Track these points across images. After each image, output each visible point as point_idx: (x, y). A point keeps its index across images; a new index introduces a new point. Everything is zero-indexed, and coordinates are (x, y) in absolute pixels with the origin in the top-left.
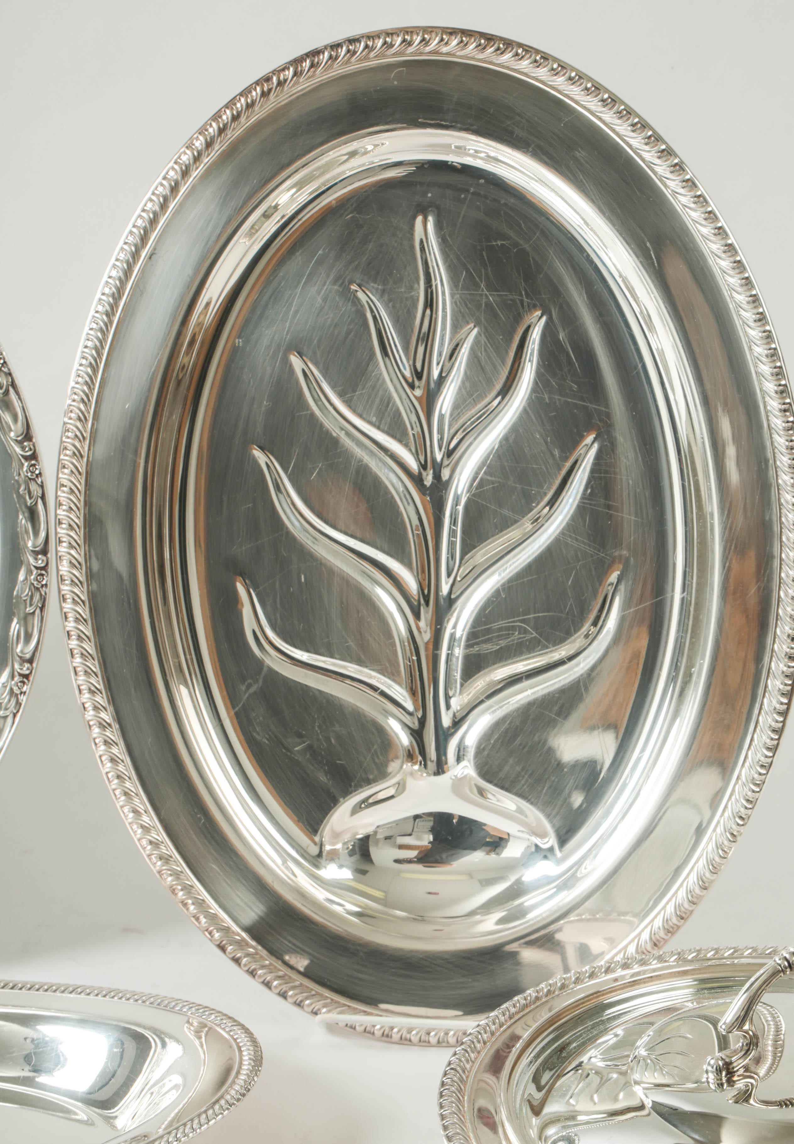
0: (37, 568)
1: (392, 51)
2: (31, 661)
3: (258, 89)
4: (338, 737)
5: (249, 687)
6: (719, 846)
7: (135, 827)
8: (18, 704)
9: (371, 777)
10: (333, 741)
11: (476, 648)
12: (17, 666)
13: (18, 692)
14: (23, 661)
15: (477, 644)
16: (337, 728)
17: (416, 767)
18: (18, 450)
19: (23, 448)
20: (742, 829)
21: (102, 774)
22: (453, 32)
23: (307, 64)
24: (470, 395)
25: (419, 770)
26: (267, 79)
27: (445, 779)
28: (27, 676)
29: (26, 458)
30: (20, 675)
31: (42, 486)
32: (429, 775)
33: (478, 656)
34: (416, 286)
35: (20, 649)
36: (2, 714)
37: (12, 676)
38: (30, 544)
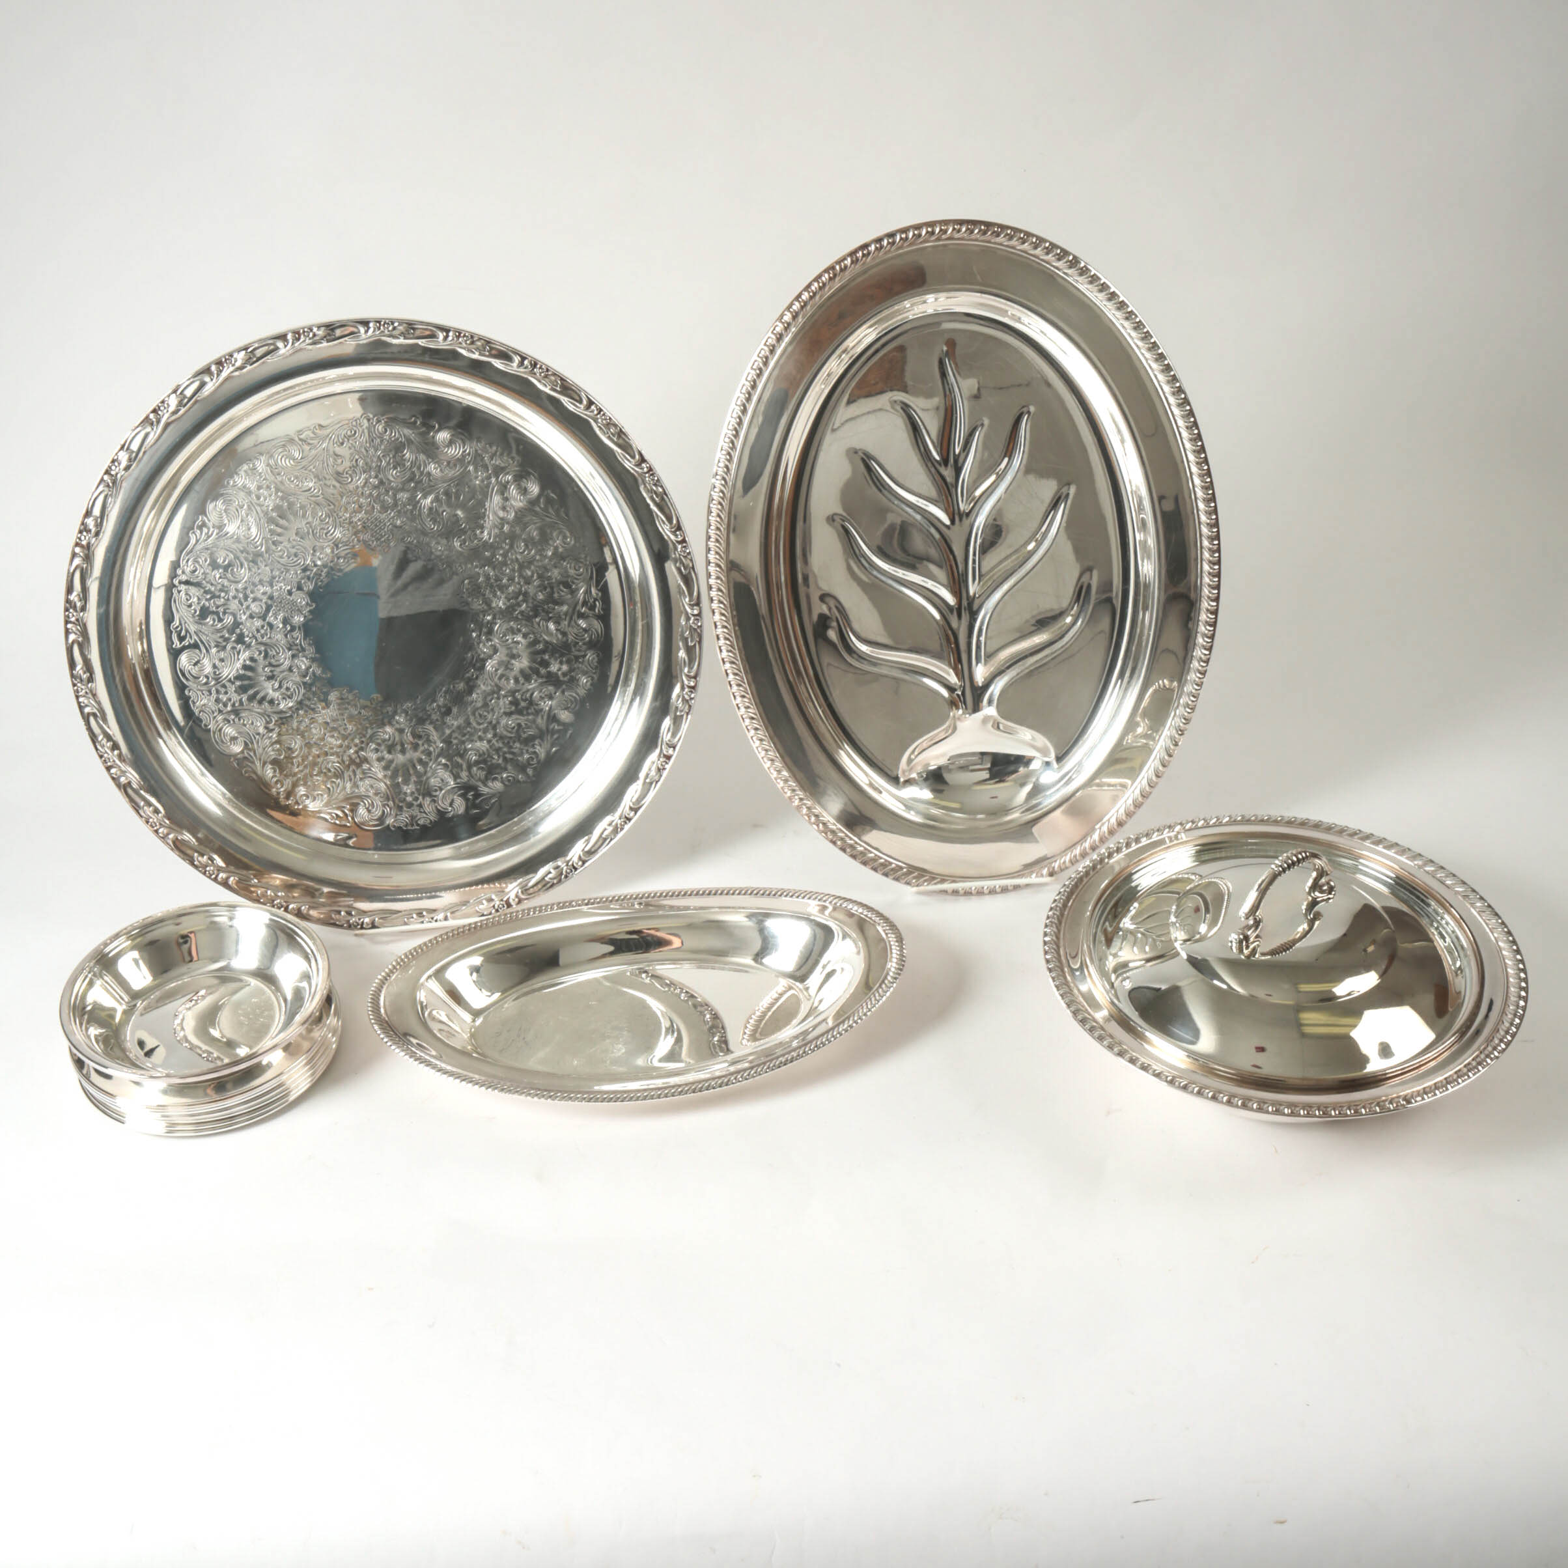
0: (693, 615)
1: (921, 240)
2: (695, 677)
3: (826, 275)
6: (1172, 738)
7: (765, 759)
8: (690, 706)
12: (686, 682)
13: (688, 698)
14: (690, 679)
17: (961, 711)
18: (672, 537)
19: (676, 536)
20: (1187, 726)
21: (753, 750)
22: (961, 222)
23: (860, 254)
25: (964, 713)
26: (832, 268)
27: (979, 715)
28: (693, 688)
29: (679, 542)
30: (689, 687)
31: (691, 560)
32: (970, 714)
35: (686, 670)
36: (678, 714)
37: (683, 688)
38: (687, 600)
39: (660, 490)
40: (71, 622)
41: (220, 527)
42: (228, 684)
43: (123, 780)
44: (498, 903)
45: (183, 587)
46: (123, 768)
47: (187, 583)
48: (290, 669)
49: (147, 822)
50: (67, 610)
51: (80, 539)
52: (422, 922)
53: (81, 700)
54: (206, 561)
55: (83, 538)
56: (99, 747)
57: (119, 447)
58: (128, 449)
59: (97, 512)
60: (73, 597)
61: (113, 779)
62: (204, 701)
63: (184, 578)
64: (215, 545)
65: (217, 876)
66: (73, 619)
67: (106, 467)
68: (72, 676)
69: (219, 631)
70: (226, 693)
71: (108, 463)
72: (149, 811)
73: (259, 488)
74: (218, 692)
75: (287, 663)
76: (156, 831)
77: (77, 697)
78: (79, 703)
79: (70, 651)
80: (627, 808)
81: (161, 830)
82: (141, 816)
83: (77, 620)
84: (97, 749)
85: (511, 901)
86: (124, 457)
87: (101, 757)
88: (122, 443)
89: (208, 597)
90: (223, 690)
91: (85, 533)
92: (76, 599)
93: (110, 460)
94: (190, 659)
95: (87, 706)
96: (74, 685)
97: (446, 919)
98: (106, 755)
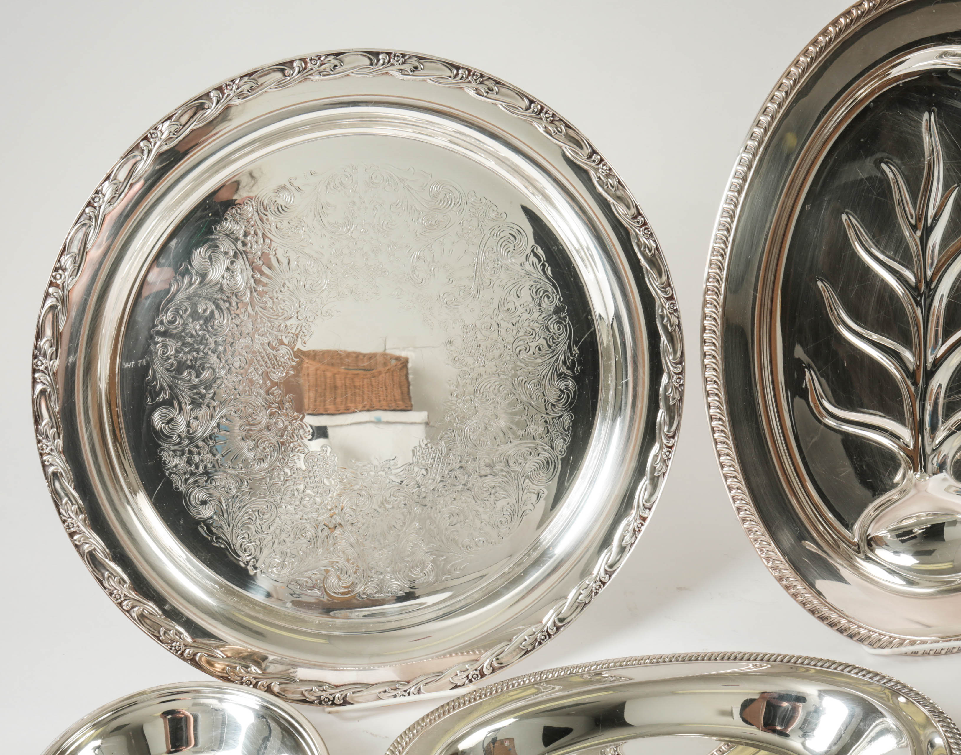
0: (676, 374)
2: (674, 436)
4: (868, 465)
5: (812, 438)
8: (667, 466)
9: (888, 487)
10: (864, 467)
11: (952, 398)
12: (665, 441)
13: (666, 458)
14: (669, 438)
15: (952, 395)
16: (867, 459)
18: (661, 294)
19: (665, 292)
24: (953, 231)
28: (671, 447)
29: (667, 299)
30: (667, 446)
31: (678, 318)
33: (953, 403)
34: (923, 159)
35: (666, 429)
36: (656, 474)
37: (661, 448)
38: (671, 358)
39: (653, 244)
40: (39, 371)
41: (203, 276)
42: (201, 444)
43: (86, 548)
44: (472, 673)
45: (159, 339)
46: (88, 535)
47: (165, 334)
48: (268, 428)
49: (111, 594)
50: (35, 357)
51: (55, 278)
52: (395, 696)
53: (45, 458)
54: (186, 310)
55: (58, 277)
56: (62, 511)
57: (104, 176)
58: (115, 179)
59: (75, 249)
60: (44, 343)
61: (76, 546)
62: (176, 461)
63: (161, 328)
64: (195, 295)
65: (183, 652)
66: (42, 368)
67: (88, 199)
68: (37, 431)
69: (195, 387)
70: (199, 453)
71: (91, 194)
72: (113, 583)
73: (246, 235)
74: (190, 452)
75: (264, 422)
76: (120, 604)
77: (41, 455)
78: (43, 462)
79: (36, 404)
80: (602, 571)
81: (125, 603)
82: (105, 588)
83: (46, 368)
84: (60, 513)
85: (485, 669)
86: (108, 189)
87: (64, 522)
88: (108, 171)
89: (187, 350)
90: (195, 450)
91: (60, 272)
92: (47, 346)
93: (93, 191)
94: (162, 417)
95: (51, 465)
96: (39, 441)
97: (419, 692)
98: (69, 520)
